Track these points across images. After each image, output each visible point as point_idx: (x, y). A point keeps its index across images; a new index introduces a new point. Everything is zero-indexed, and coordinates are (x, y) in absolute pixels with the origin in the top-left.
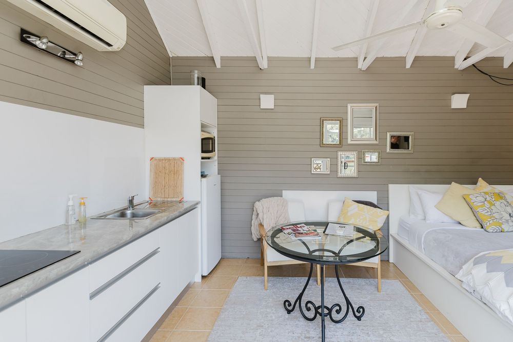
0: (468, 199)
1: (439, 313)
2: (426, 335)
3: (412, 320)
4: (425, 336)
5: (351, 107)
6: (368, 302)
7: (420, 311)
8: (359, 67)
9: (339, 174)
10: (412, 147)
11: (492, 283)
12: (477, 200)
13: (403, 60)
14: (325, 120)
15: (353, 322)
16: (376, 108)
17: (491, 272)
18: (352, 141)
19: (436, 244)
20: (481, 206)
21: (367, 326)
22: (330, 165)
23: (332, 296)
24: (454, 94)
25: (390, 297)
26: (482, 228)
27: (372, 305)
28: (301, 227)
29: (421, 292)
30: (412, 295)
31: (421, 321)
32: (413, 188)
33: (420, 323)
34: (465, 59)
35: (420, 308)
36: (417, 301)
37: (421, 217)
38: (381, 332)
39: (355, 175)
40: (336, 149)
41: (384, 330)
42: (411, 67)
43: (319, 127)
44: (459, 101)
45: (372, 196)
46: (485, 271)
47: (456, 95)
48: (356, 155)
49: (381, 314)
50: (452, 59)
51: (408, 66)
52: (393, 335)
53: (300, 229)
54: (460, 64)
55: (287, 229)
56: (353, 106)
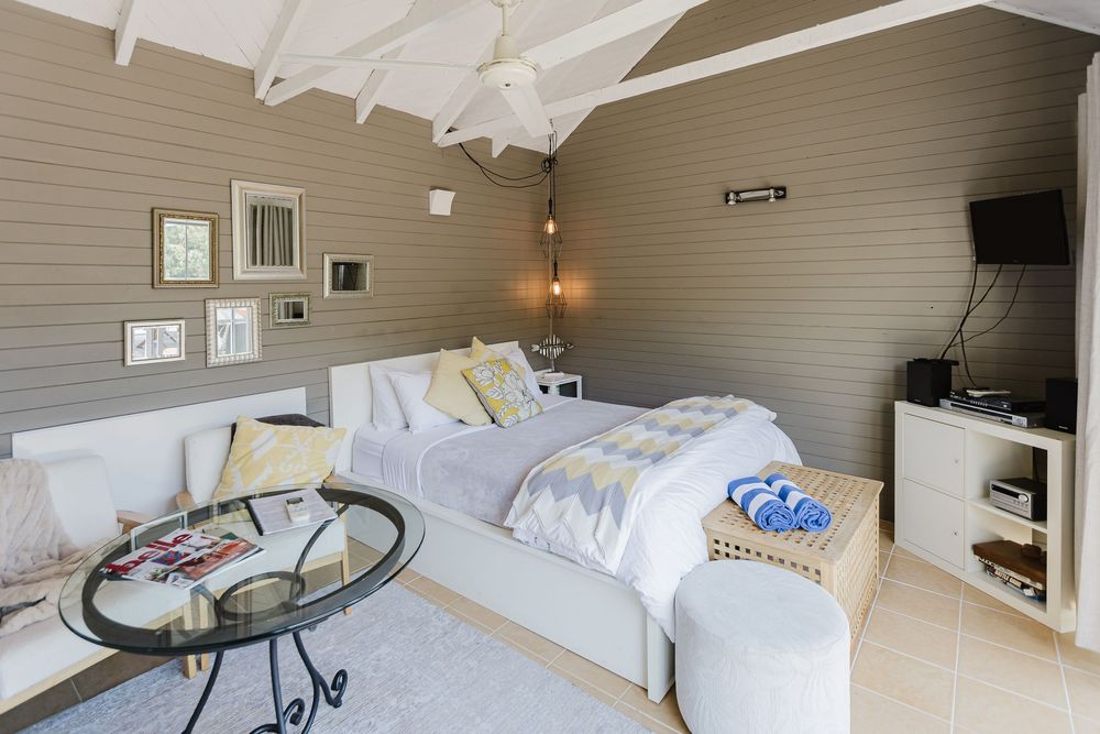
0: (471, 378)
1: (464, 600)
2: (466, 655)
3: (431, 639)
4: (466, 658)
5: (241, 189)
6: (335, 650)
7: (435, 613)
8: (260, 95)
9: (213, 357)
10: (371, 285)
11: (568, 517)
12: (482, 377)
13: (350, 104)
14: (169, 216)
15: (327, 720)
16: (300, 197)
17: (563, 497)
18: (244, 272)
19: (447, 474)
20: (489, 386)
21: (361, 707)
22: (187, 336)
23: (245, 686)
24: (434, 188)
25: (374, 614)
26: (493, 422)
27: (347, 653)
28: (176, 541)
29: (419, 575)
30: (407, 587)
31: (446, 633)
32: (379, 368)
33: (446, 638)
34: (449, 131)
35: (433, 608)
36: (420, 595)
37: (398, 424)
38: (393, 703)
39: (256, 356)
40: (200, 295)
41: (395, 694)
42: (365, 123)
43: (149, 233)
44: (441, 203)
45: (294, 400)
46: (553, 499)
47: (438, 191)
48: (255, 306)
49: (373, 662)
50: (429, 125)
51: (361, 120)
52: (416, 695)
53: (178, 548)
54: (441, 138)
55: (136, 563)
56: (248, 189)
